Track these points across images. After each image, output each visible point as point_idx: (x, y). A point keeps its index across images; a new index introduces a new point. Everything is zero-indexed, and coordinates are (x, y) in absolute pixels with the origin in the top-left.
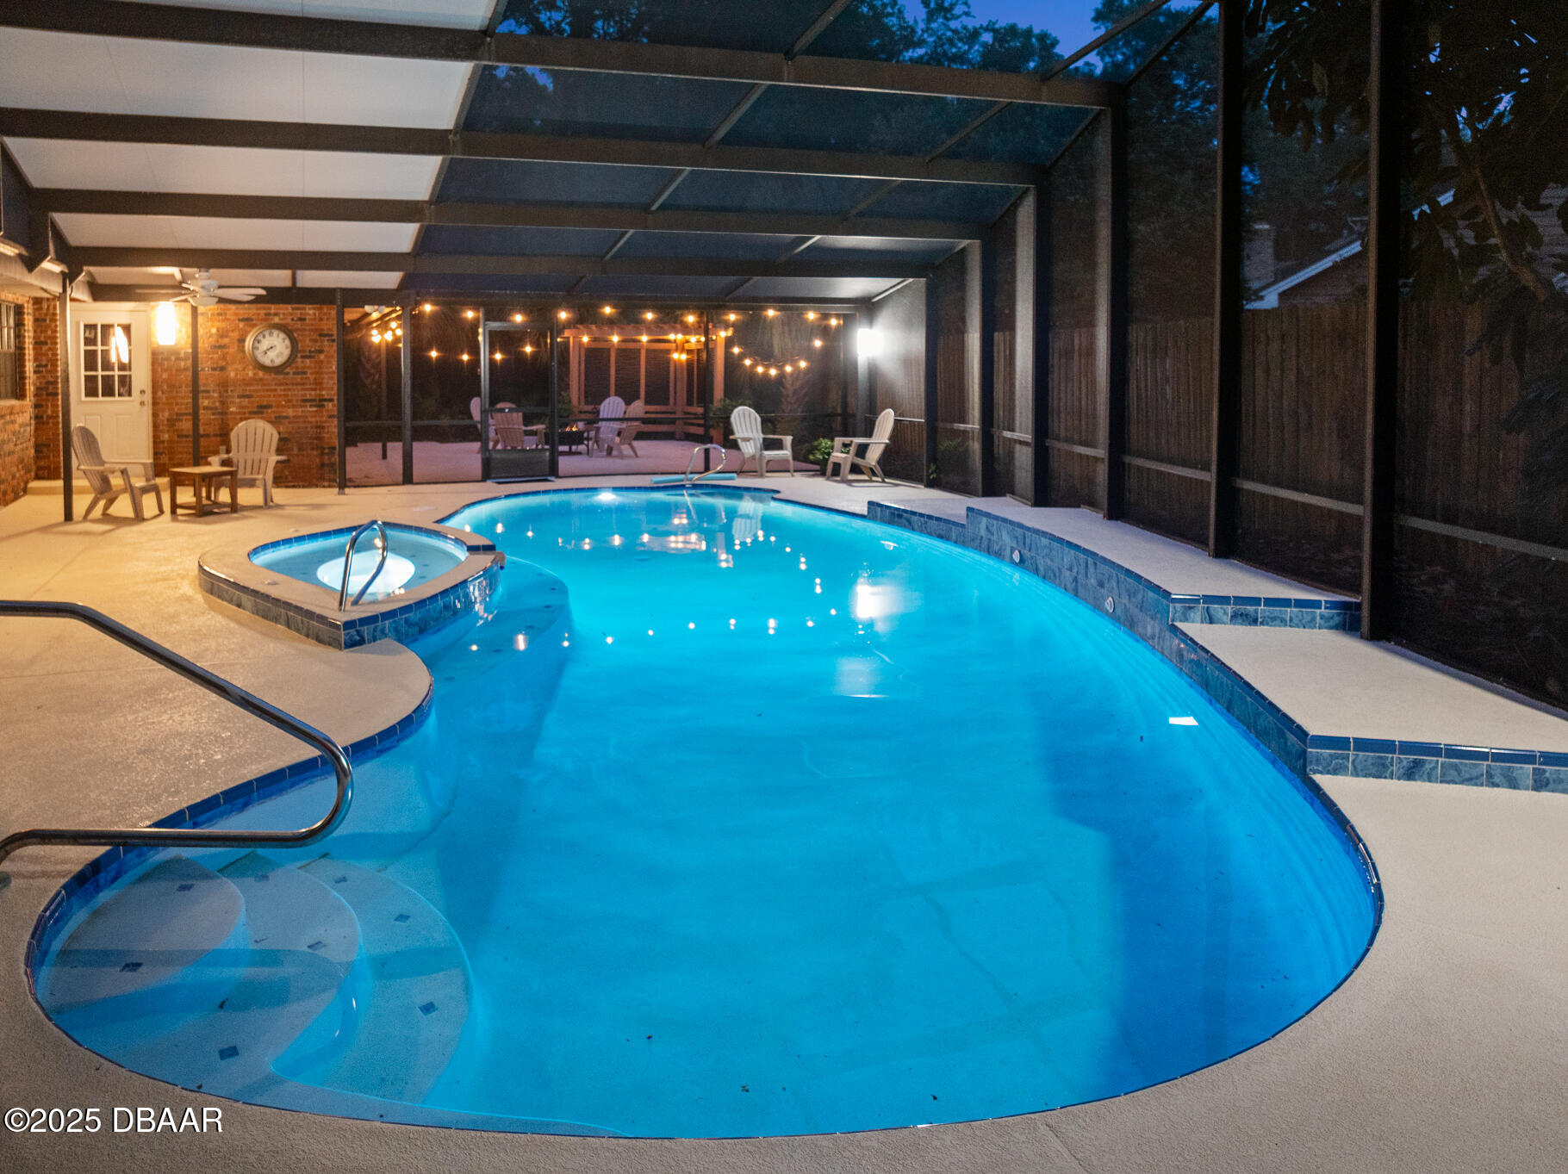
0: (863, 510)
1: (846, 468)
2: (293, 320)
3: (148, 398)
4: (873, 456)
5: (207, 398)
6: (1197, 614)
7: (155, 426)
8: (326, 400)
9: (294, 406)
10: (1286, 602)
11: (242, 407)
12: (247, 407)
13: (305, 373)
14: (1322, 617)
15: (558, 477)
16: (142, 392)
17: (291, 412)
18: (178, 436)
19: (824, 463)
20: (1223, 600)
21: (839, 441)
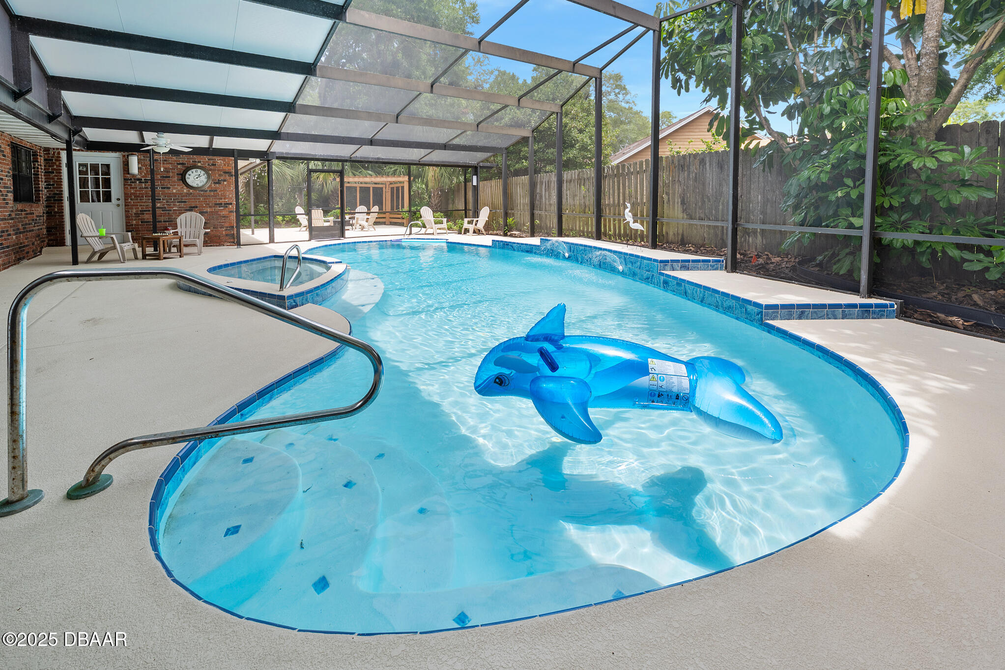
0: (490, 244)
1: (471, 231)
2: (209, 165)
3: (122, 202)
4: (481, 225)
5: (160, 203)
6: (668, 267)
7: (127, 217)
8: (228, 204)
9: (210, 207)
10: (698, 261)
11: (180, 207)
12: (183, 207)
13: (216, 191)
14: (711, 266)
15: (345, 238)
16: (118, 199)
17: (209, 210)
18: (142, 222)
19: (461, 228)
20: (678, 261)
21: (466, 220)
